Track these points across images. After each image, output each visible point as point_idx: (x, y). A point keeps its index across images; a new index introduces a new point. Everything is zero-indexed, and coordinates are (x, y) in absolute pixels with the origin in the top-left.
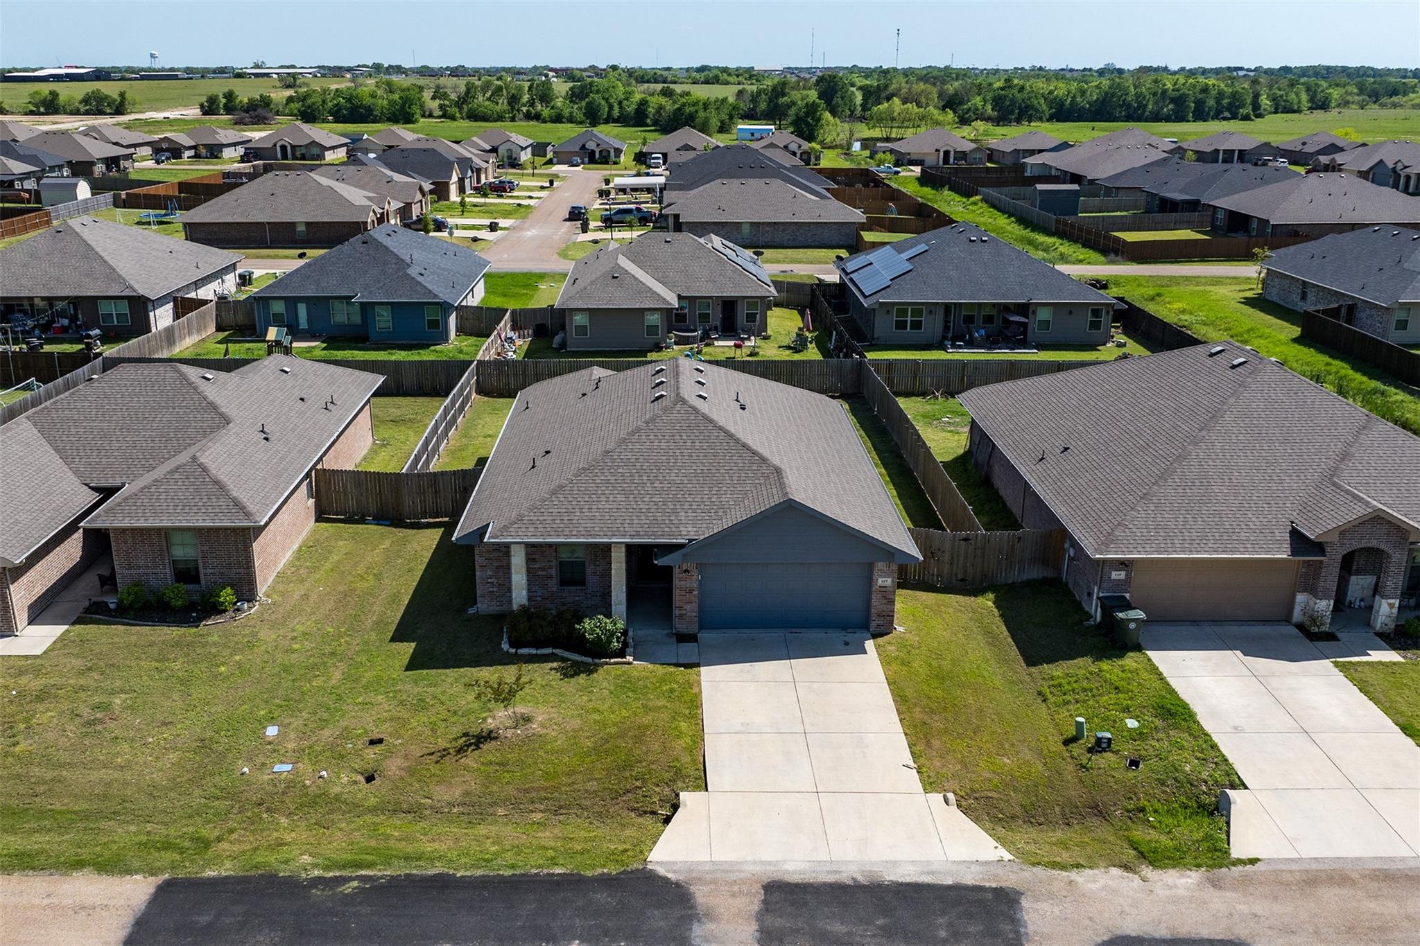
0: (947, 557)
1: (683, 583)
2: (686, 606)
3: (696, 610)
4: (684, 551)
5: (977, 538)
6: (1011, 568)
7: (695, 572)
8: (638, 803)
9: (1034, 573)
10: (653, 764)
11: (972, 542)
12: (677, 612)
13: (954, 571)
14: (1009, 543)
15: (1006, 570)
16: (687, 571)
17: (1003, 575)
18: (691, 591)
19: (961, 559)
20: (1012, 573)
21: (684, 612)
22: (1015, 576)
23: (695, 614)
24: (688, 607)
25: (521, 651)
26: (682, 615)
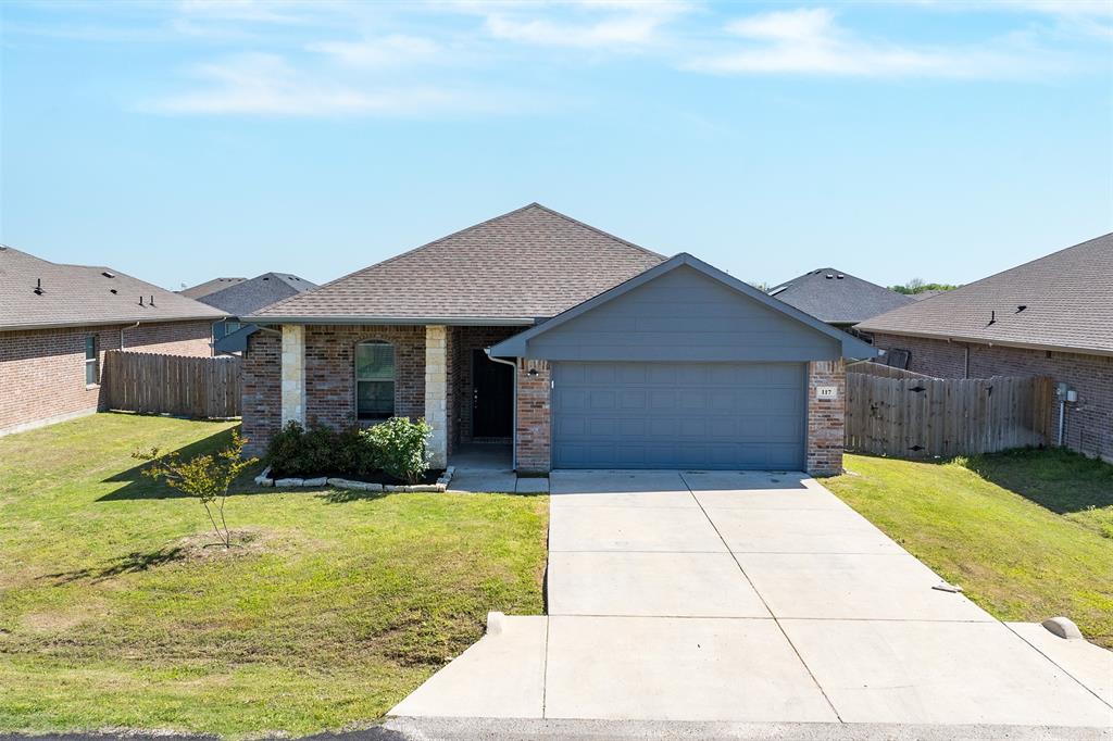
0: (893, 414)
1: (527, 391)
2: (532, 425)
3: (547, 434)
4: (528, 334)
5: (932, 387)
6: (981, 432)
7: (545, 374)
8: (407, 644)
9: (1013, 439)
10: (448, 587)
11: (927, 392)
12: (518, 437)
13: (905, 434)
14: (976, 395)
15: (975, 434)
16: (533, 372)
17: (972, 441)
18: (539, 405)
19: (913, 417)
20: (984, 439)
21: (529, 437)
22: (989, 443)
23: (545, 441)
24: (535, 429)
25: (279, 482)
26: (526, 443)
